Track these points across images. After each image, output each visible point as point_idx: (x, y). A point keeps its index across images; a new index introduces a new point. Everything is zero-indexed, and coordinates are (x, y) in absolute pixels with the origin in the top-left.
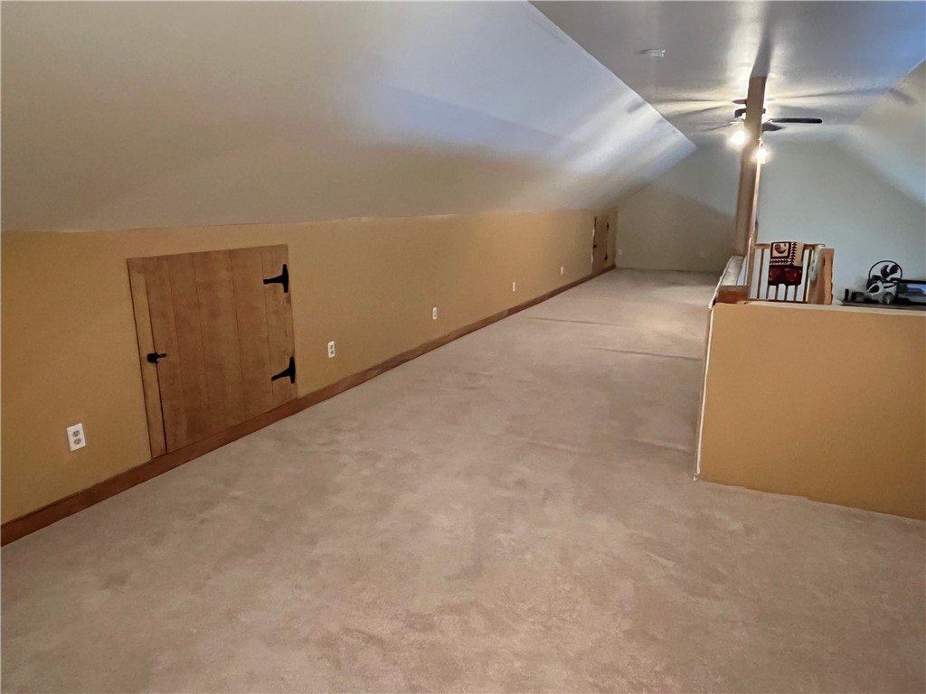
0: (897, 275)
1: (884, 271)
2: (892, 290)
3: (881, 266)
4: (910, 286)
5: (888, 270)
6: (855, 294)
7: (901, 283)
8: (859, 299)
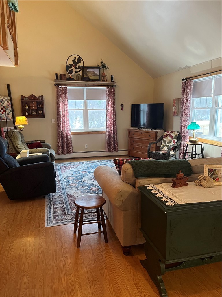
0: (81, 64)
1: (74, 61)
2: (81, 73)
3: (72, 57)
4: (89, 70)
5: (76, 61)
6: (61, 75)
7: (84, 69)
8: (63, 78)
